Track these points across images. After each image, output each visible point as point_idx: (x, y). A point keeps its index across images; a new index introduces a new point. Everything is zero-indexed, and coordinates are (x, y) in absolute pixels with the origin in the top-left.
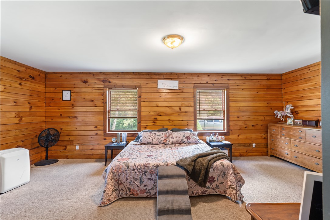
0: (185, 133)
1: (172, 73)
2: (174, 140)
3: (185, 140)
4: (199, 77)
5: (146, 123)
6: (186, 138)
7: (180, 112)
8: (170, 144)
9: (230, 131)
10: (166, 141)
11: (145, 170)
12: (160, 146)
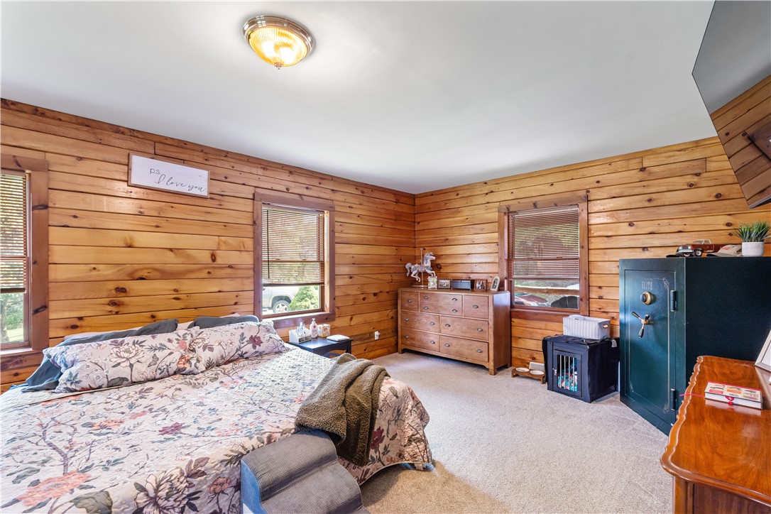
0: (242, 328)
1: (186, 143)
2: (215, 355)
3: (248, 348)
4: (267, 173)
5: (78, 309)
6: (248, 342)
7: (213, 266)
8: (204, 369)
9: (336, 310)
10: (188, 361)
11: (192, 490)
12: (169, 381)
